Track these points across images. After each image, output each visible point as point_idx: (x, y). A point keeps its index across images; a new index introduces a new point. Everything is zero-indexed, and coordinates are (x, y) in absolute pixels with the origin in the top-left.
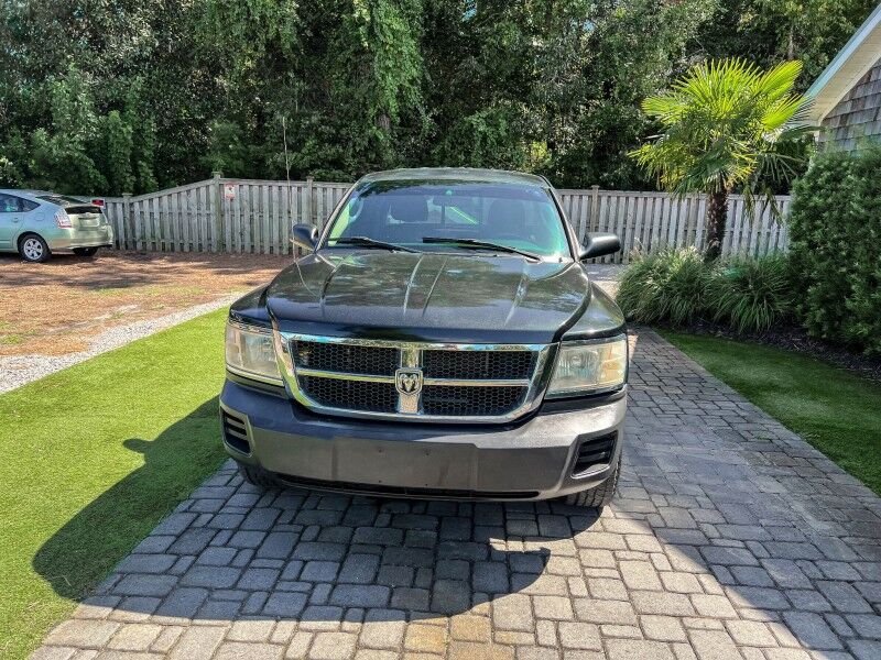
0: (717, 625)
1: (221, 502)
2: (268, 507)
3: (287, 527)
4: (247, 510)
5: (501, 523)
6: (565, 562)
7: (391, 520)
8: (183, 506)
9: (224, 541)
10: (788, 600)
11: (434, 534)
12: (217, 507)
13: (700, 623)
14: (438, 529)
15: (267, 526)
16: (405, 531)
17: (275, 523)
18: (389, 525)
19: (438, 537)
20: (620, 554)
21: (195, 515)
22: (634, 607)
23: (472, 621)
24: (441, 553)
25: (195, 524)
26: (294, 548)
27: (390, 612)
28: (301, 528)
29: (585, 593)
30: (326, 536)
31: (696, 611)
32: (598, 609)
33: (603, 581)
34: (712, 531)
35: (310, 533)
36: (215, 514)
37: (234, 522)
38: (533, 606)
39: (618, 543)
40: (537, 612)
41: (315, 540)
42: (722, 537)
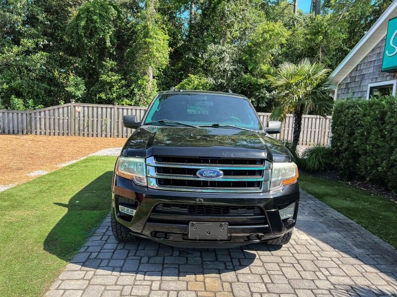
0: (327, 292)
1: (100, 247)
2: (123, 249)
3: (133, 258)
4: (113, 251)
5: (228, 253)
6: (259, 269)
7: (180, 253)
8: (82, 250)
9: (106, 264)
10: (353, 281)
11: (200, 259)
12: (99, 250)
13: (320, 291)
14: (201, 257)
15: (124, 257)
16: (187, 258)
17: (127, 256)
18: (179, 256)
19: (202, 259)
20: (281, 265)
21: (90, 253)
22: (291, 286)
23: (225, 294)
24: (205, 267)
25: (90, 257)
26: (139, 266)
27: (188, 292)
28: (139, 258)
29: (270, 281)
30: (152, 261)
31: (317, 286)
32: (277, 288)
33: (276, 276)
34: (316, 254)
35: (144, 260)
36: (99, 252)
37: (108, 256)
38: (249, 287)
39: (280, 260)
40: (252, 290)
41: (148, 263)
42: (322, 256)
